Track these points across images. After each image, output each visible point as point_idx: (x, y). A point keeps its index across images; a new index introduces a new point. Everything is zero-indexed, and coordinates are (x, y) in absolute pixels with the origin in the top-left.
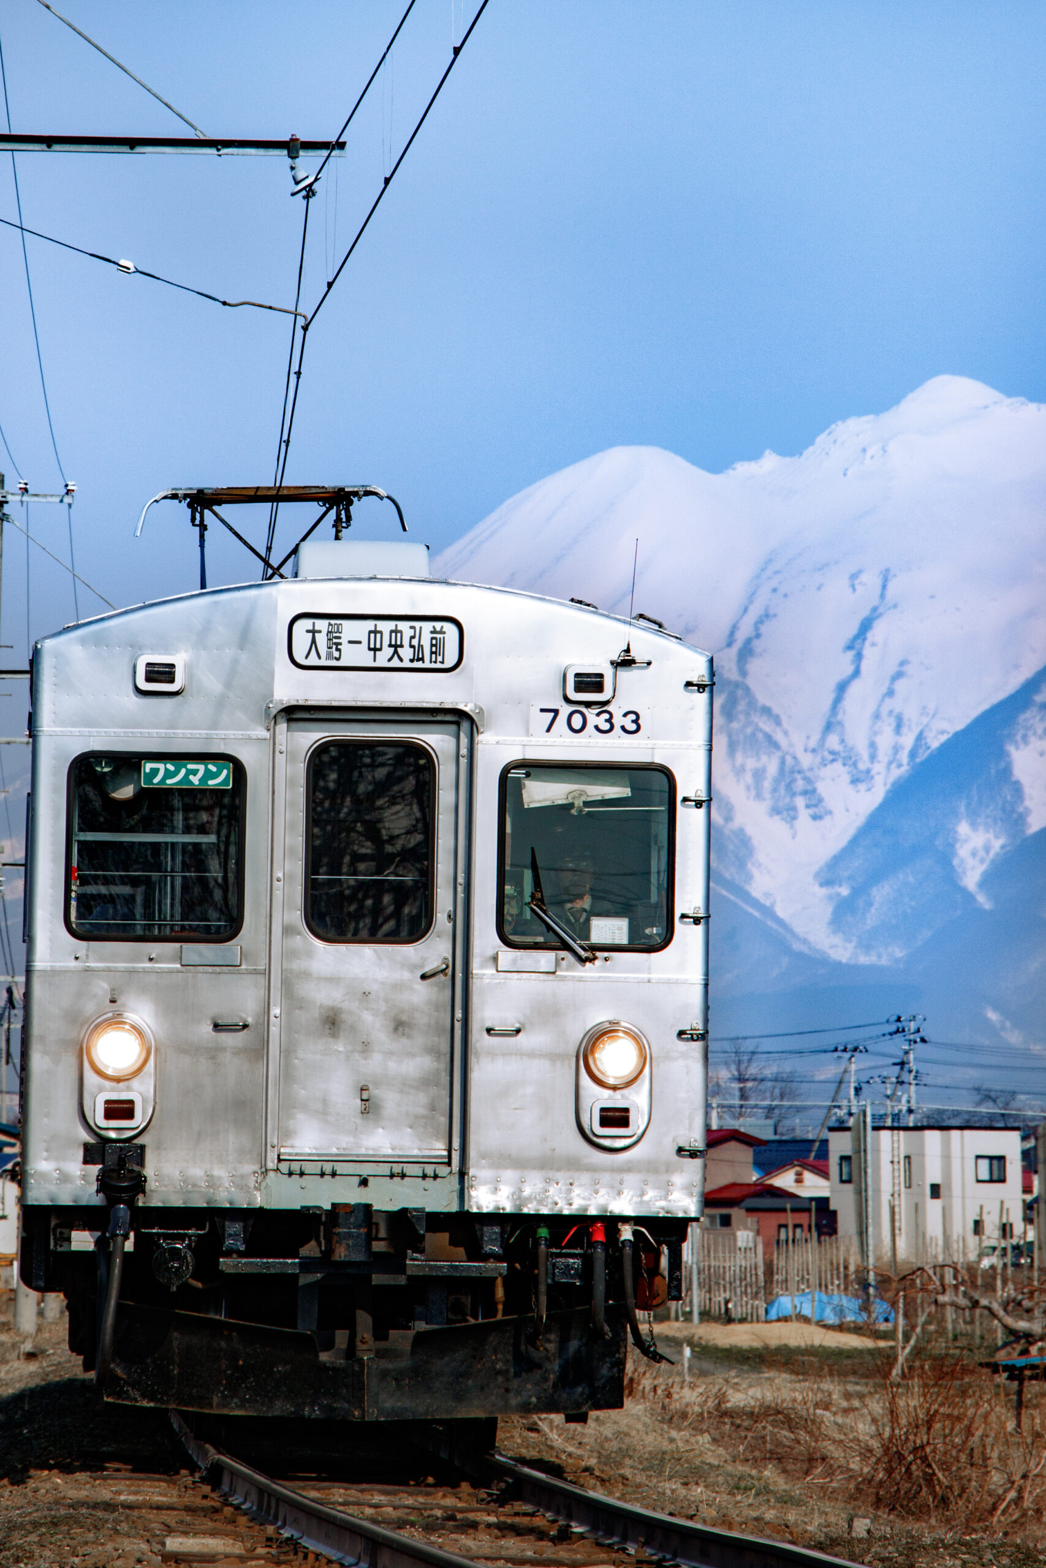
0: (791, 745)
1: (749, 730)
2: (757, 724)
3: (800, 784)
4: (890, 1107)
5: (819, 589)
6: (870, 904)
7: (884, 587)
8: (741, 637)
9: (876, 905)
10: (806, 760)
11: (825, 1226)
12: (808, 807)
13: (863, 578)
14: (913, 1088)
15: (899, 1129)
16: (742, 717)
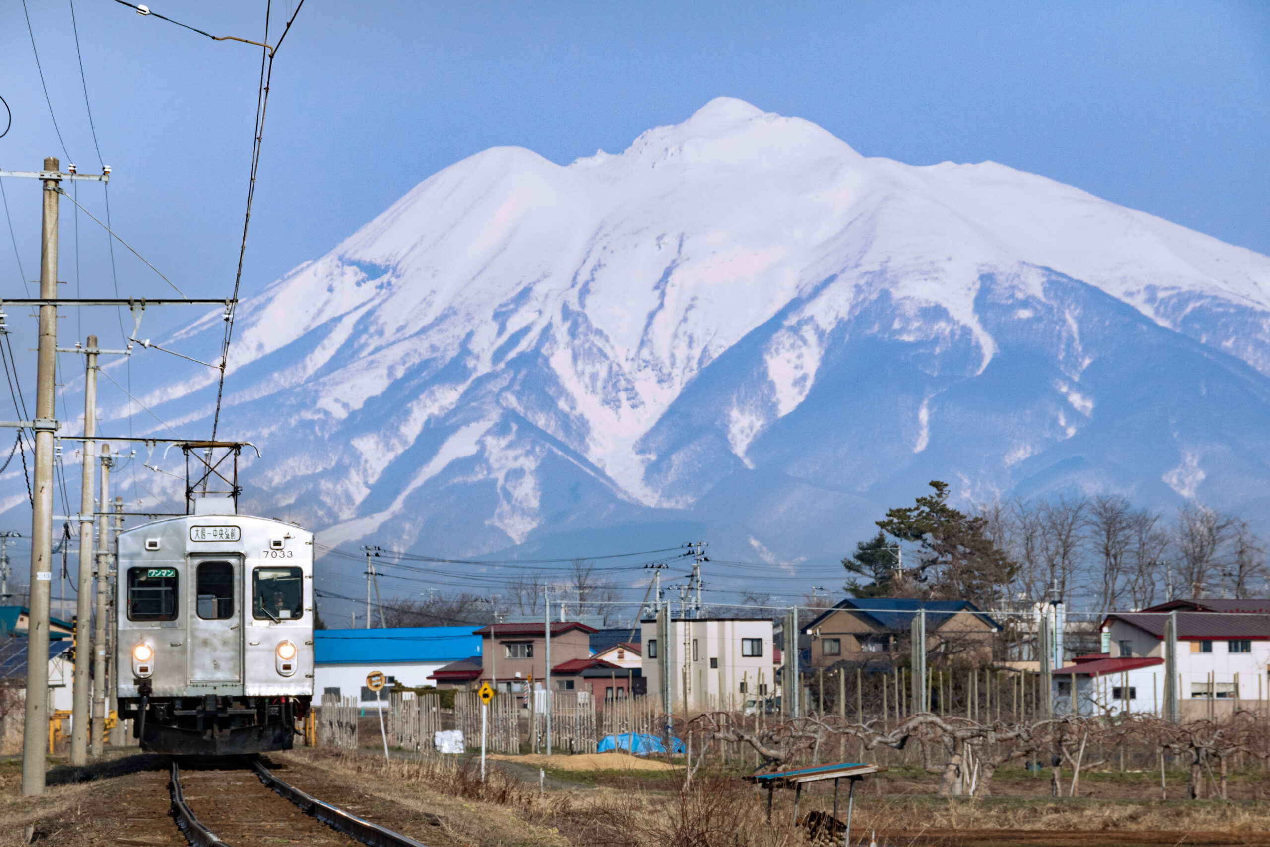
0: (616, 356)
1: (587, 346)
2: (593, 342)
3: (622, 384)
4: (683, 607)
5: (635, 246)
6: (670, 467)
7: (680, 245)
8: (581, 280)
9: (675, 467)
10: (627, 367)
11: (639, 688)
12: (628, 399)
13: (666, 239)
14: (699, 593)
15: (689, 621)
16: (582, 337)
